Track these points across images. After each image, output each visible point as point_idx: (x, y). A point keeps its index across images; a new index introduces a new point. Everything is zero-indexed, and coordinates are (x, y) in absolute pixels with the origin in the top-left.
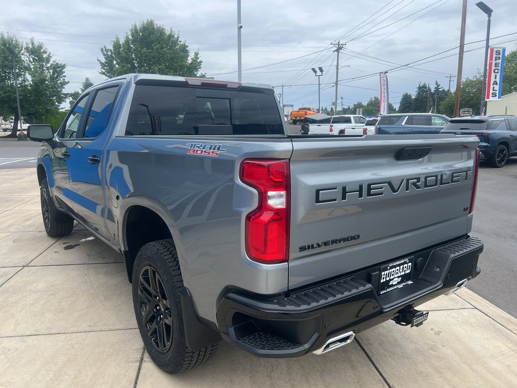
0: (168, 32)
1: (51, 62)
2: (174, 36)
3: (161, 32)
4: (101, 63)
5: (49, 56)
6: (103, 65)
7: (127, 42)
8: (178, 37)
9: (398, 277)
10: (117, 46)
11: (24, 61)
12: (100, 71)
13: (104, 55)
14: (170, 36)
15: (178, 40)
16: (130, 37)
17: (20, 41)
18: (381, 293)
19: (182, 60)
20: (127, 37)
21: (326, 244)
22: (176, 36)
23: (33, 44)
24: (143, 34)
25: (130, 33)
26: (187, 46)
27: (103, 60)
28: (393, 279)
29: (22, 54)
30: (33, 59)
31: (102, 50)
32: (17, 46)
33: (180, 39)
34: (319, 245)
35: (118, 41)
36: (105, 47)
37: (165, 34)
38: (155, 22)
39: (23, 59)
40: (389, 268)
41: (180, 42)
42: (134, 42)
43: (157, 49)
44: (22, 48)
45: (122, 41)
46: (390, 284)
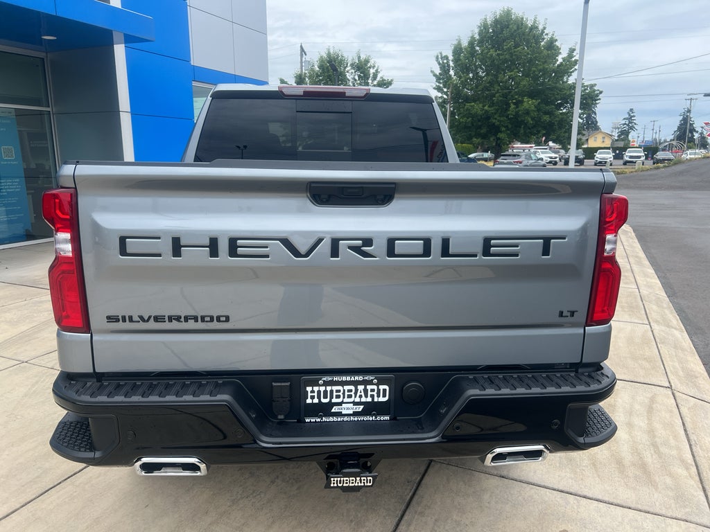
0: (530, 24)
1: (378, 79)
2: (537, 28)
3: (520, 23)
4: (435, 75)
5: (377, 71)
6: (438, 79)
7: (471, 44)
8: (545, 28)
9: (355, 403)
10: (458, 50)
11: (349, 80)
12: (434, 86)
13: (439, 64)
14: (534, 27)
15: (543, 32)
16: (477, 37)
17: (345, 55)
18: (307, 420)
19: (545, 62)
20: (473, 37)
21: (157, 319)
22: (541, 27)
23: (359, 57)
24: (493, 30)
25: (477, 31)
26: (556, 40)
27: (438, 71)
28: (340, 404)
29: (348, 72)
30: (359, 76)
31: (437, 57)
32: (341, 62)
33: (546, 31)
34: (141, 318)
35: (459, 44)
36: (441, 53)
37: (527, 26)
38: (513, 11)
39: (348, 77)
40: (321, 382)
41: (547, 34)
42: (481, 42)
43: (509, 49)
44: (347, 64)
45: (465, 44)
46: (333, 410)
